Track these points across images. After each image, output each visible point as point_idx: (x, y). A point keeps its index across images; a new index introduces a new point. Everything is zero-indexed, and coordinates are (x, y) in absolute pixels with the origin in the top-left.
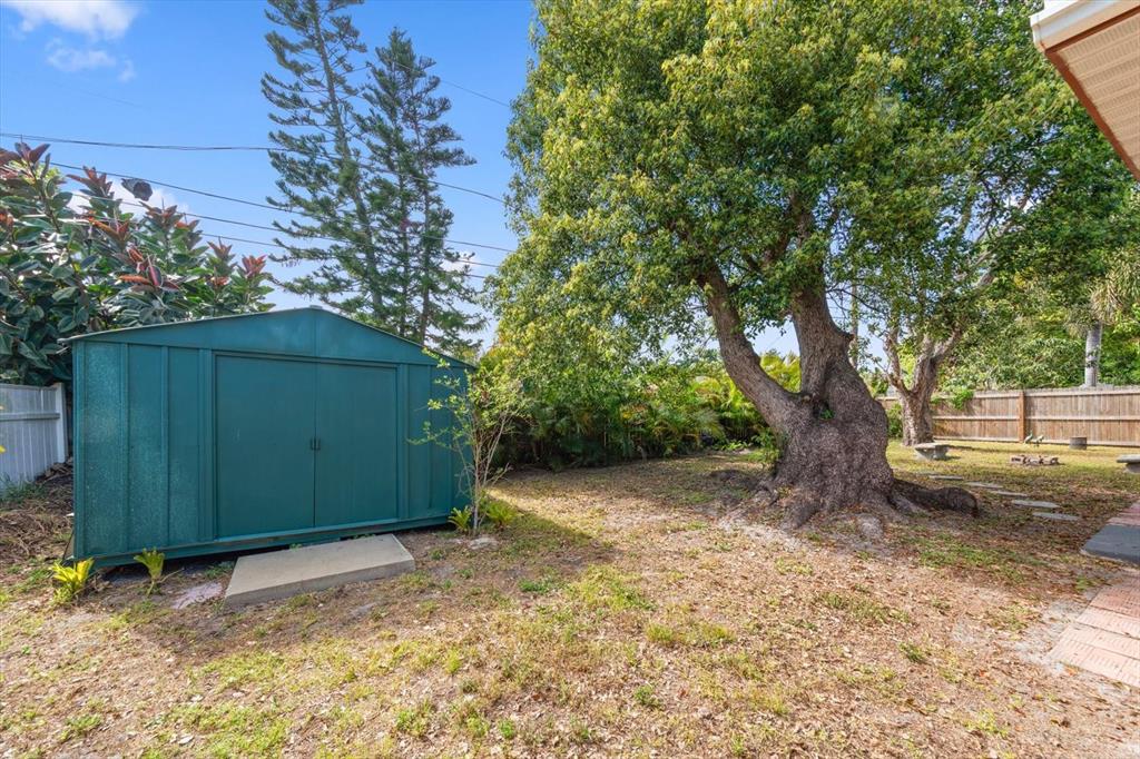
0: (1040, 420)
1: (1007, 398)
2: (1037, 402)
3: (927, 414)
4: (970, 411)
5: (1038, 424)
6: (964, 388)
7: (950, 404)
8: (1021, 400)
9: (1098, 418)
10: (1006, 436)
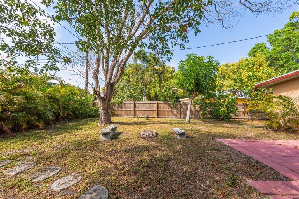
0: (137, 110)
1: (130, 103)
2: (137, 105)
3: (109, 109)
4: (122, 107)
5: (137, 111)
6: (120, 99)
7: (117, 104)
8: (133, 104)
9: (148, 110)
10: (130, 115)
